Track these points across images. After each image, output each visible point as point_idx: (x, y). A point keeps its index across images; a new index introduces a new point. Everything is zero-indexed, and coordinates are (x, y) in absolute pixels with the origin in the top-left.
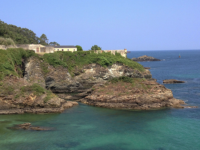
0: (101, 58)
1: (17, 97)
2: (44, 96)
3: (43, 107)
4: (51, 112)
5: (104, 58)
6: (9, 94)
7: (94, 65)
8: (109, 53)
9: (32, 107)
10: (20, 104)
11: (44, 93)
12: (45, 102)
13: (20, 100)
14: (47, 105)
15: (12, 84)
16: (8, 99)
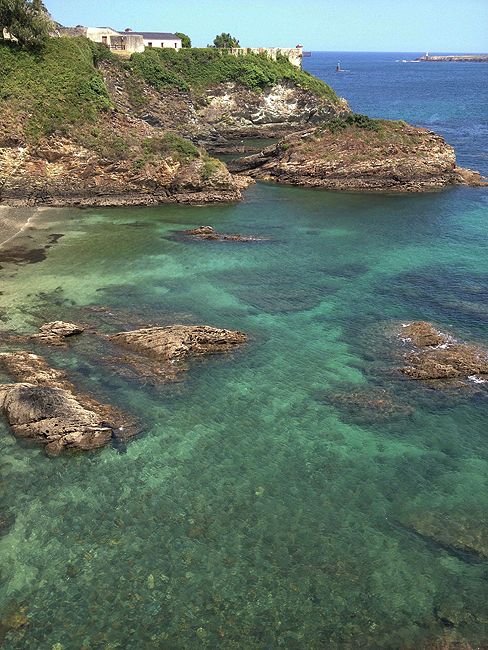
0: (248, 67)
1: (140, 165)
2: (199, 164)
3: (199, 190)
4: (220, 200)
5: (256, 68)
6: (122, 159)
7: (231, 85)
8: (263, 56)
9: (173, 188)
10: (148, 183)
11: (197, 156)
12: (204, 178)
13: (148, 173)
14: (210, 185)
15: (120, 134)
16: (119, 171)
